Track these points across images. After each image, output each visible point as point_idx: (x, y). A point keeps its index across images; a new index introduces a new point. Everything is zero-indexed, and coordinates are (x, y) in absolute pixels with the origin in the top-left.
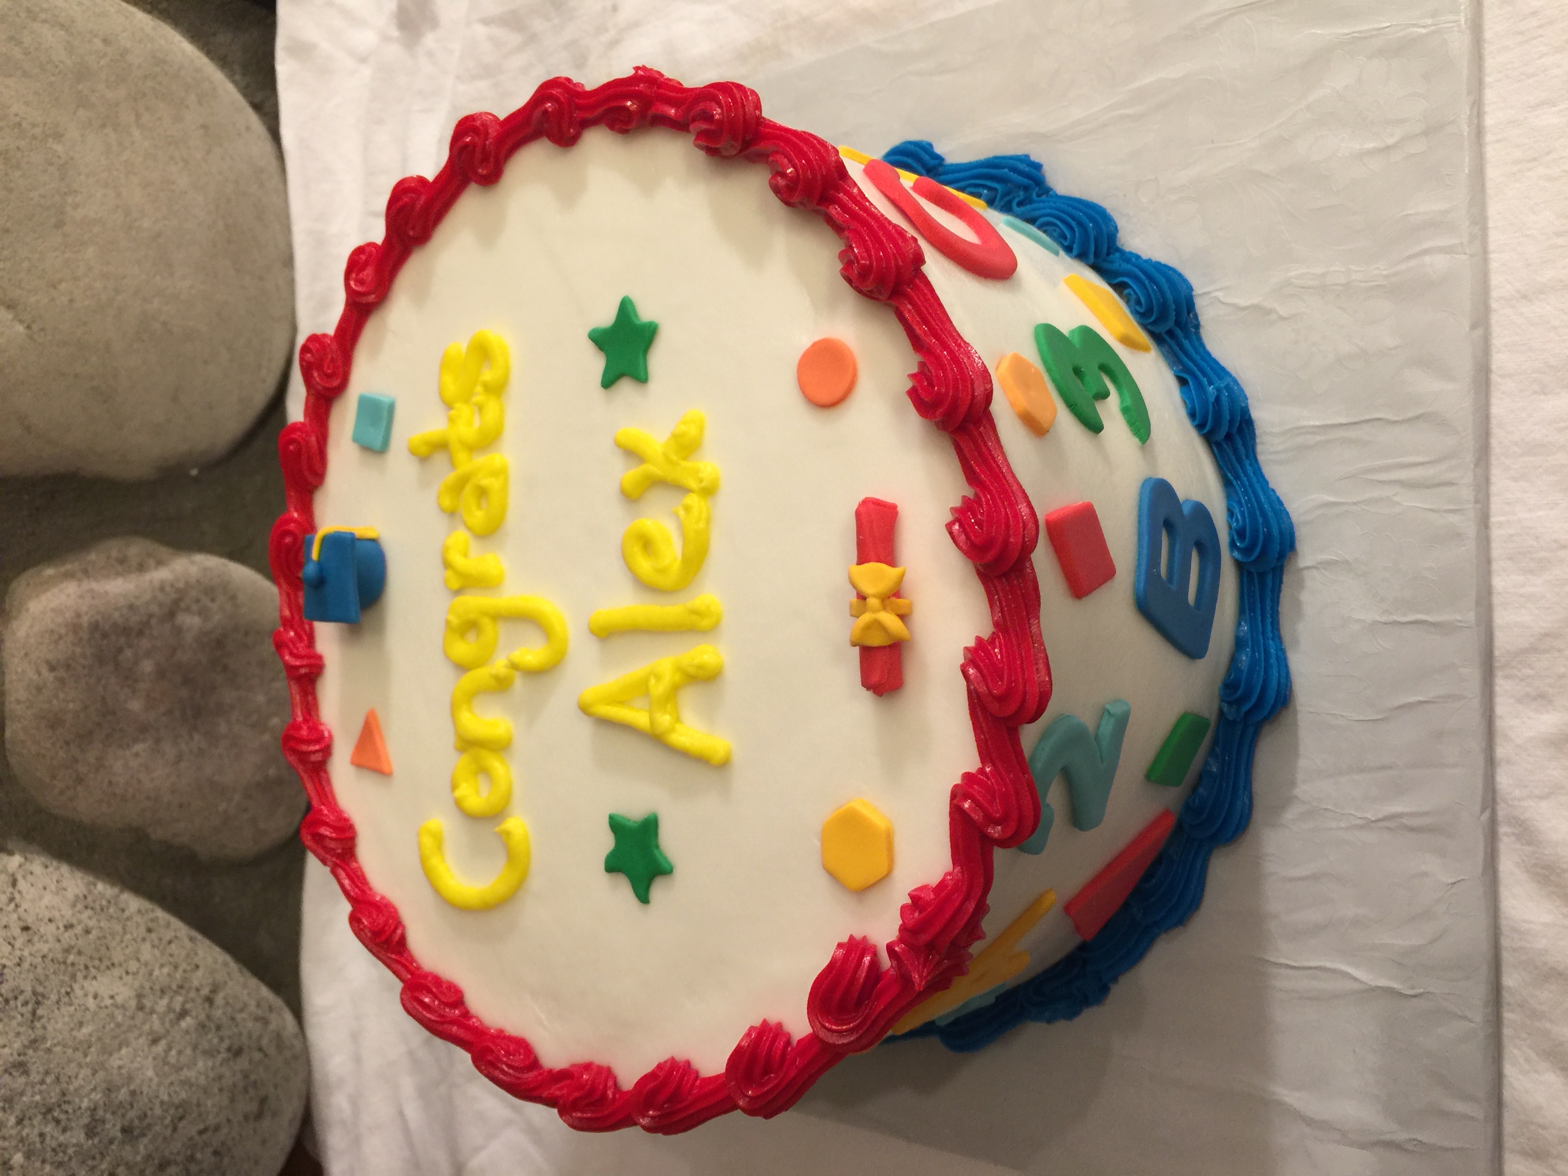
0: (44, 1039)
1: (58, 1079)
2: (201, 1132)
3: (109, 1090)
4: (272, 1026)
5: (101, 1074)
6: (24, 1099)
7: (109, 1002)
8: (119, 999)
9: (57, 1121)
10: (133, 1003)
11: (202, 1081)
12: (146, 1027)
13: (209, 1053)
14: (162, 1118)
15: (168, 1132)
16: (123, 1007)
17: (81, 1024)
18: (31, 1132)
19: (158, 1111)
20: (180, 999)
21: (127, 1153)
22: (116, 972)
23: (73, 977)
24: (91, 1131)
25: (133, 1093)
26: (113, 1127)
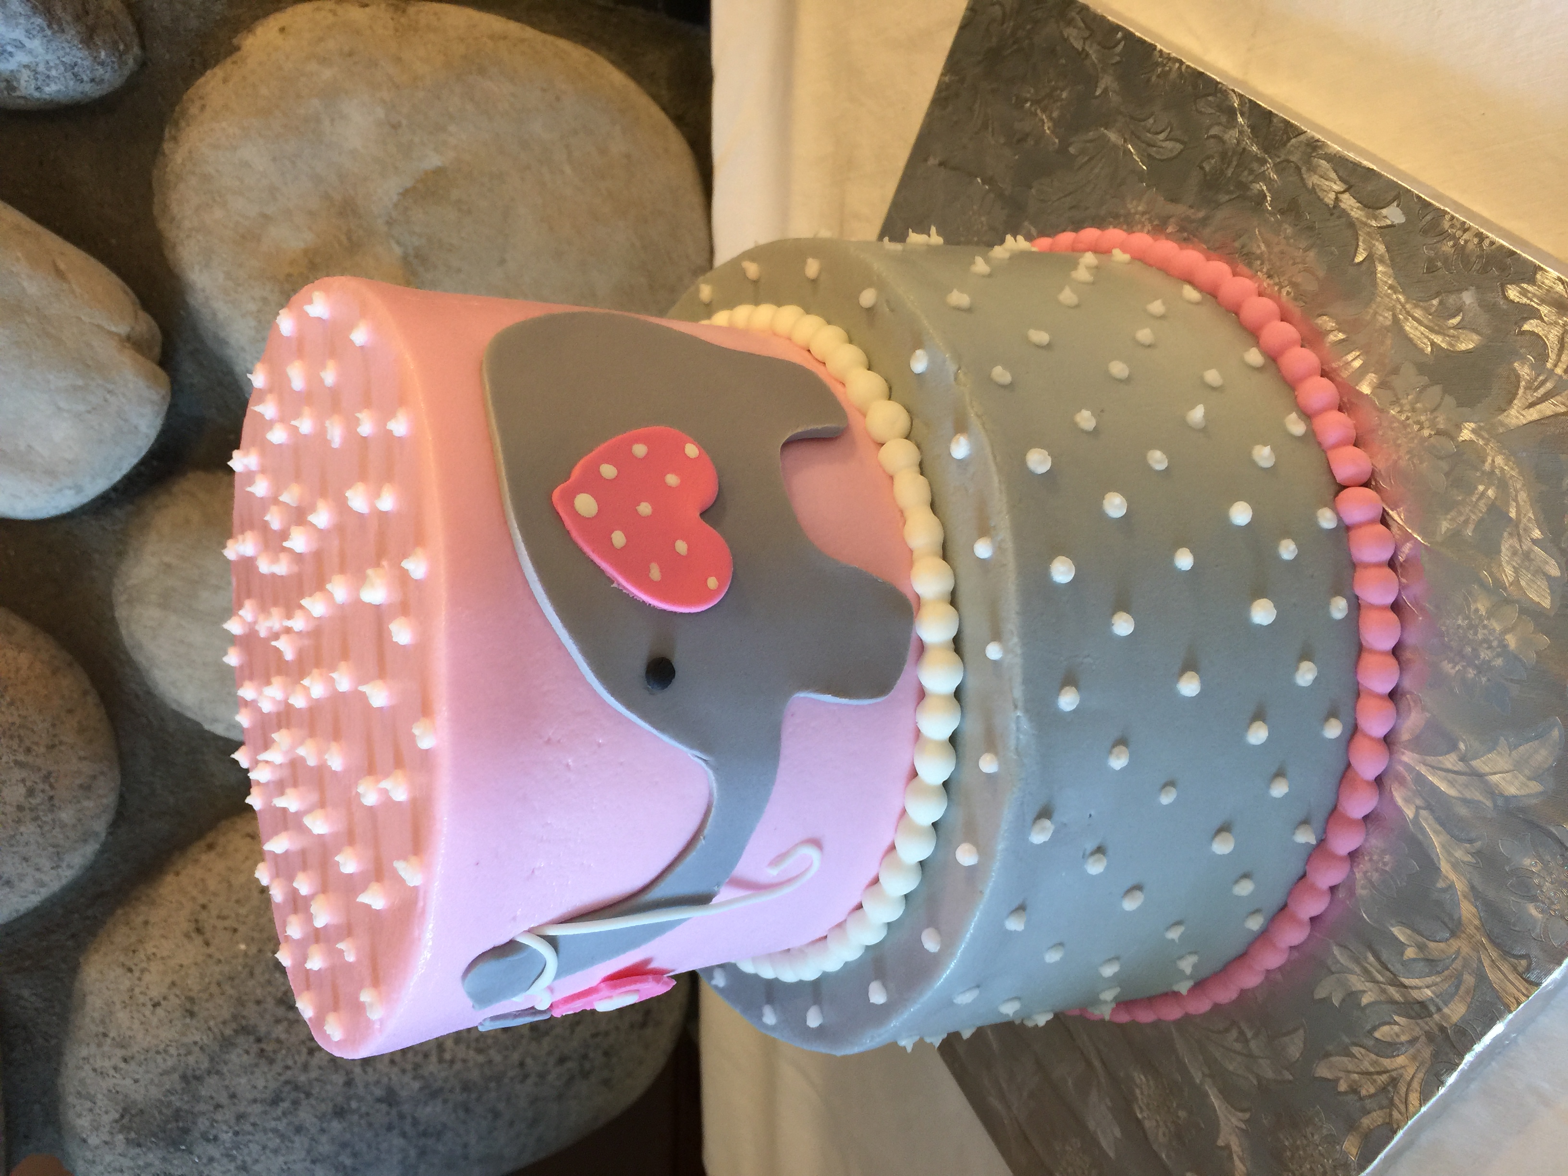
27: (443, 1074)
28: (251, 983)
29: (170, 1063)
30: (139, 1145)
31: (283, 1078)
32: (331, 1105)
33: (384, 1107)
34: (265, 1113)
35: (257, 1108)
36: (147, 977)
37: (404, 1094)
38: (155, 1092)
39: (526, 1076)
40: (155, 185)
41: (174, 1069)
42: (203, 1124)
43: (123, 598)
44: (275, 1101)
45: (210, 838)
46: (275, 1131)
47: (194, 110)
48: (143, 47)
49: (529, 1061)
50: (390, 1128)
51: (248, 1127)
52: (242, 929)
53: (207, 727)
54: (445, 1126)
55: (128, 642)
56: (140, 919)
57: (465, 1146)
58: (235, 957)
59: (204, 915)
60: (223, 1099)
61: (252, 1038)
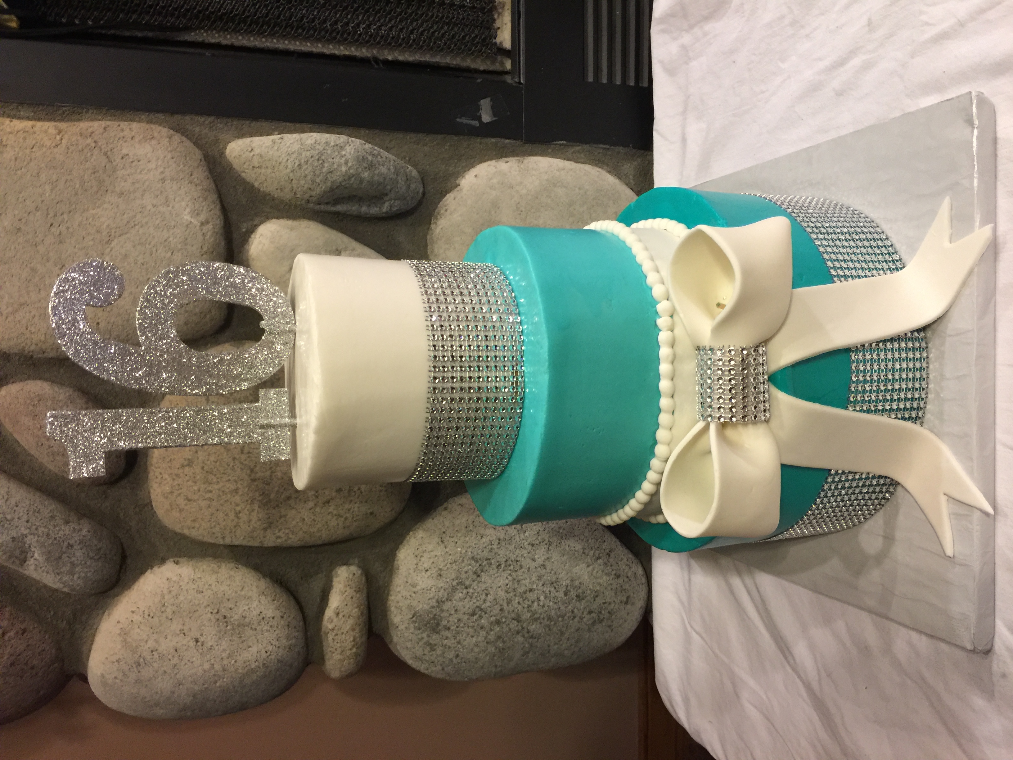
0: (551, 558)
1: (555, 573)
2: (604, 603)
3: (572, 581)
4: (633, 569)
5: (569, 574)
6: (545, 577)
7: (573, 549)
8: (577, 549)
9: (555, 588)
10: (582, 551)
11: (605, 584)
12: (586, 561)
13: (608, 574)
14: (590, 595)
15: (592, 601)
16: (578, 551)
17: (563, 555)
18: (547, 589)
19: (589, 592)
20: (597, 552)
21: (578, 604)
22: (576, 538)
23: (562, 537)
24: (566, 594)
25: (580, 583)
26: (573, 594)
27: (540, 611)
28: (463, 565)
29: (432, 595)
30: (419, 629)
31: (475, 605)
32: (494, 618)
33: (515, 622)
34: (468, 619)
35: (466, 617)
36: (423, 559)
37: (524, 617)
38: (426, 607)
39: (575, 617)
40: (428, 241)
41: (434, 598)
42: (444, 623)
44: (473, 614)
45: (445, 505)
46: (473, 627)
47: (442, 211)
48: (424, 187)
49: (576, 610)
50: (518, 632)
51: (462, 625)
52: (459, 542)
54: (540, 634)
56: (421, 536)
57: (549, 646)
58: (457, 553)
59: (444, 535)
60: (453, 612)
61: (463, 587)
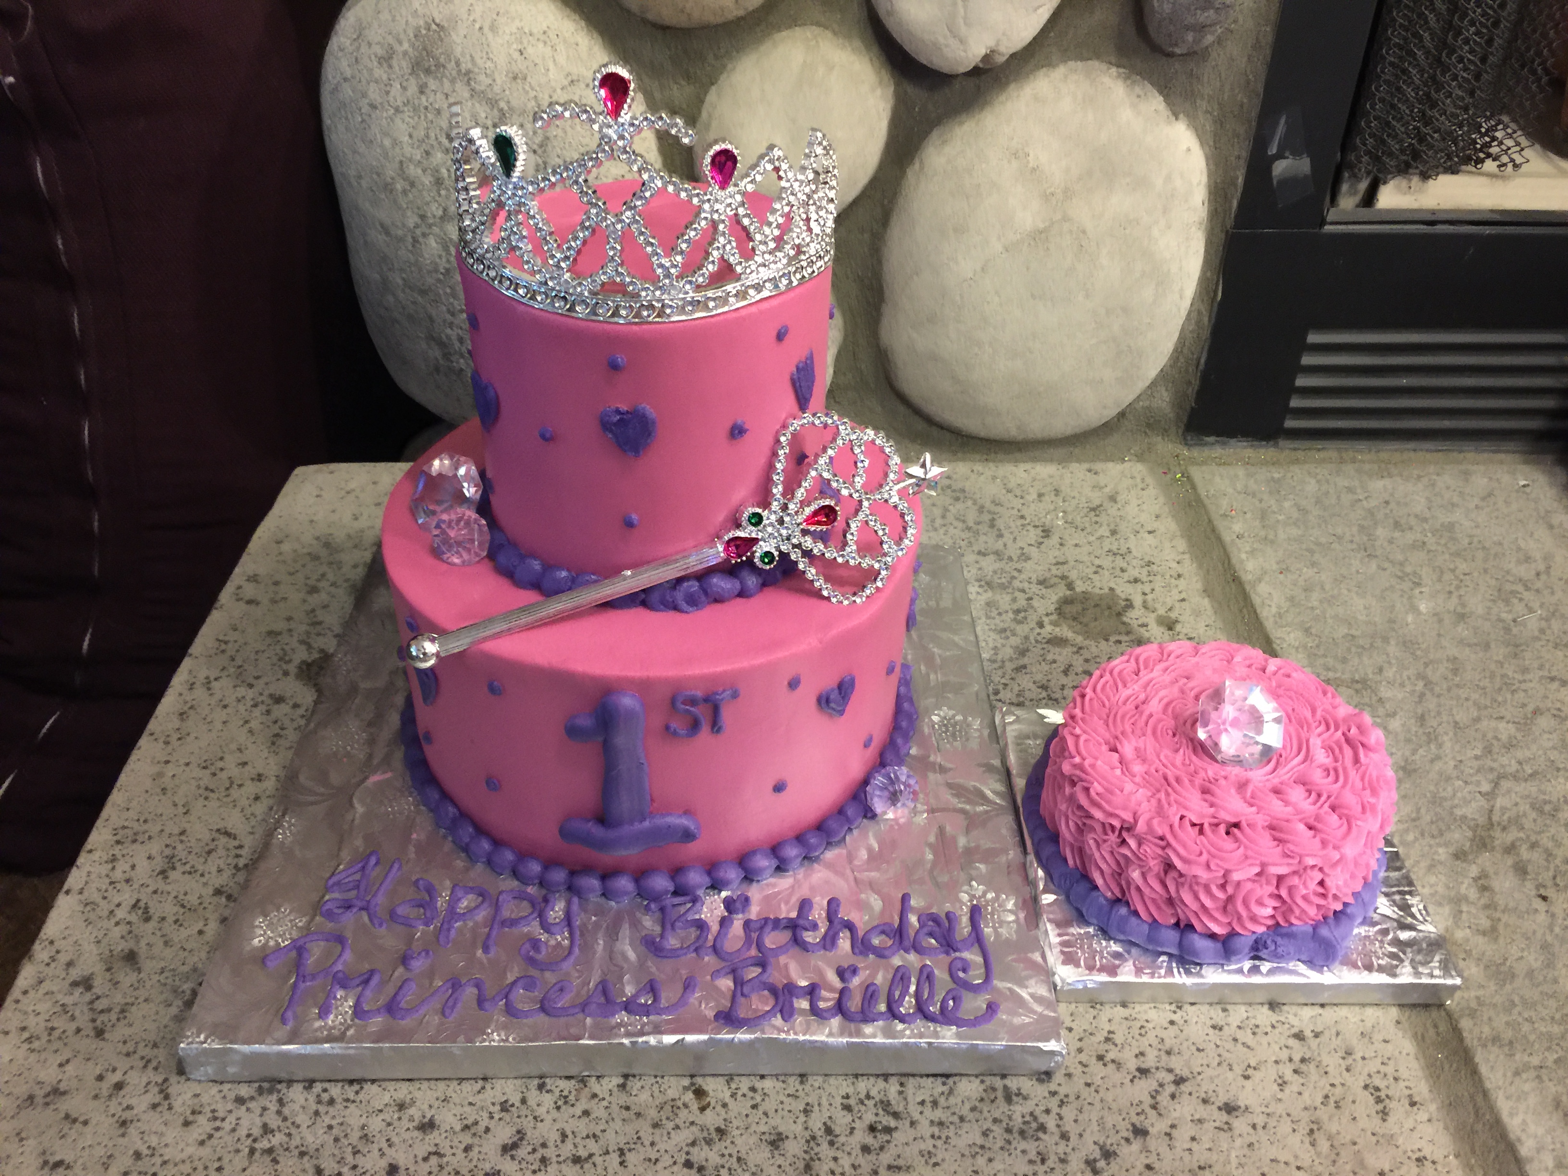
41: (475, 65)
43: (809, 34)
48: (1181, 55)
51: (430, 117)
53: (714, 88)
54: (420, 255)
55: (778, 36)
57: (400, 270)
